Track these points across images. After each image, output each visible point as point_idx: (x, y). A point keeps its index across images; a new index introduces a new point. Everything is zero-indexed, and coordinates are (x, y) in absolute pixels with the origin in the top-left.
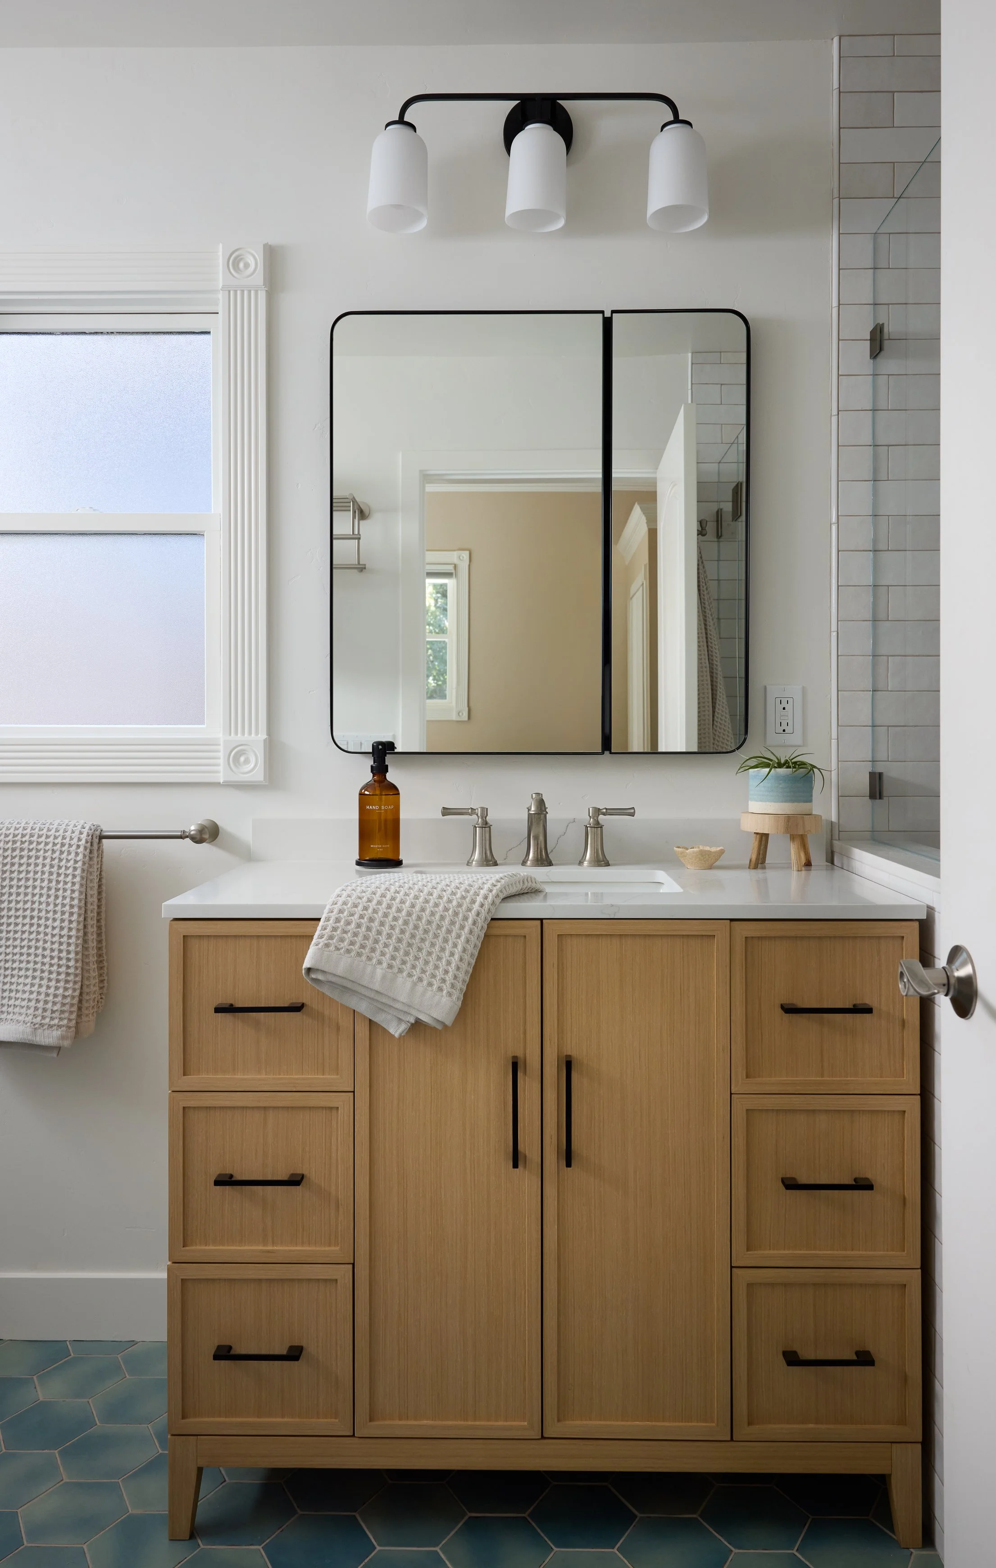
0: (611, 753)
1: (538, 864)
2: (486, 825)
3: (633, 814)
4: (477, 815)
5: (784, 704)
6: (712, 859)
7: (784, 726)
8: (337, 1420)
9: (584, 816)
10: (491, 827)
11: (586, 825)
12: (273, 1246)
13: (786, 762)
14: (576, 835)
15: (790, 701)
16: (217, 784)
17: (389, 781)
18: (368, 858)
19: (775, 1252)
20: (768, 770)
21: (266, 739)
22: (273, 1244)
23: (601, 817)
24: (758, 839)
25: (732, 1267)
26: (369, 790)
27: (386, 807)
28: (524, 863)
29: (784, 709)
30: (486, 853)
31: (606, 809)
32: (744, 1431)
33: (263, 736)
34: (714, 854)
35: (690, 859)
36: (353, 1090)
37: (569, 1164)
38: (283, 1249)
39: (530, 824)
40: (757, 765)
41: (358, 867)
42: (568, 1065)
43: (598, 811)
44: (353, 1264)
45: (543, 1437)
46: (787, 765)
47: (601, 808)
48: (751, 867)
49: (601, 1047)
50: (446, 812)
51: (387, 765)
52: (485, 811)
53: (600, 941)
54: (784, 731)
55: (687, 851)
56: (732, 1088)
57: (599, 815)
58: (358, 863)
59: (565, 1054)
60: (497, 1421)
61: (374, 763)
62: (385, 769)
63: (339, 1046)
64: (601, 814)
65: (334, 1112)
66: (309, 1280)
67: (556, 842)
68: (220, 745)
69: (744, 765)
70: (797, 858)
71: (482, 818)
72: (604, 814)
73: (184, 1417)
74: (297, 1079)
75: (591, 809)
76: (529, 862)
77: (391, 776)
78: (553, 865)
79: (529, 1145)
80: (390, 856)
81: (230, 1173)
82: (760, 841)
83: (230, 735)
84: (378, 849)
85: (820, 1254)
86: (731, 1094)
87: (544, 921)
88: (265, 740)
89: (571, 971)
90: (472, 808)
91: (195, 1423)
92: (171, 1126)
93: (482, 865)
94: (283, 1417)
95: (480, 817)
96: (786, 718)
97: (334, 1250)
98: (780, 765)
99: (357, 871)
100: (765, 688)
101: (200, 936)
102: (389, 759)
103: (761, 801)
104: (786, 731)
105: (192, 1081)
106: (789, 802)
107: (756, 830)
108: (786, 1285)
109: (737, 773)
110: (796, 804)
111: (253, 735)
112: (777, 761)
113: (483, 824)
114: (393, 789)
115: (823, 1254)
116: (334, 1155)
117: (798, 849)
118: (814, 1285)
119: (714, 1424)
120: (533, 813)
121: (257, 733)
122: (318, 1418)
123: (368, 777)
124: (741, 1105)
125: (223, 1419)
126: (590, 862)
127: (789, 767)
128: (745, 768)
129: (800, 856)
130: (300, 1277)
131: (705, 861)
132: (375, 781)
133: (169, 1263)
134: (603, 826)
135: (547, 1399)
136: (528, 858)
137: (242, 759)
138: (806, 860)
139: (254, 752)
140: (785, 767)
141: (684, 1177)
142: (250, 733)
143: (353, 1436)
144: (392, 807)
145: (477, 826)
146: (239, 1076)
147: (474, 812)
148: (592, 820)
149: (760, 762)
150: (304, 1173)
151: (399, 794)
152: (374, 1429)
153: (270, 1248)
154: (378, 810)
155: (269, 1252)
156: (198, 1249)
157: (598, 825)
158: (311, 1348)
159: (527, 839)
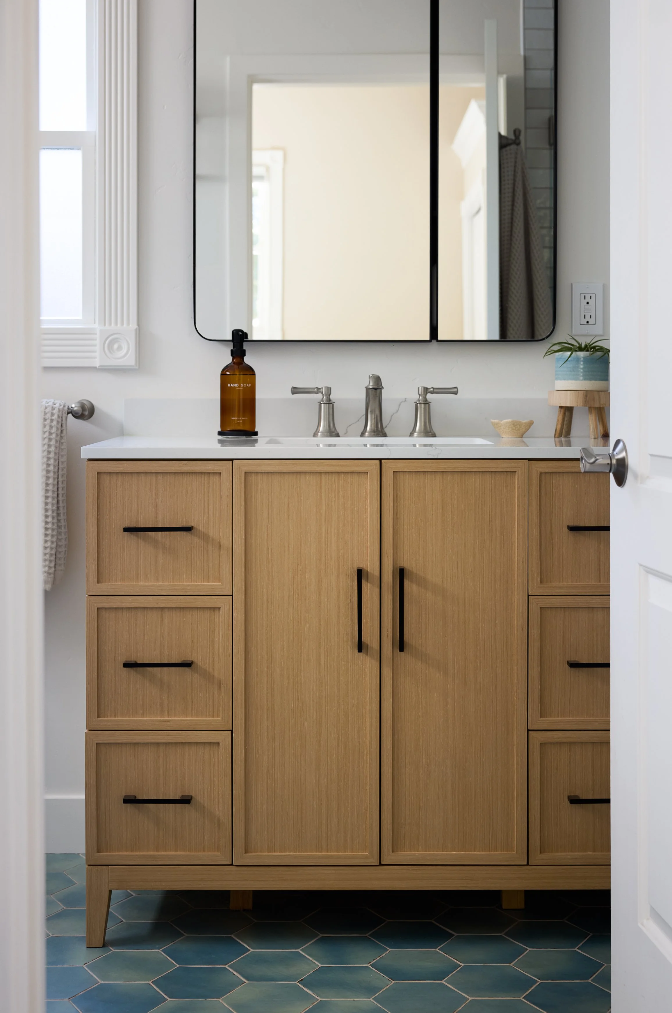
0: (438, 341)
1: (374, 435)
2: (329, 402)
3: (456, 393)
4: (322, 393)
5: (588, 299)
6: (522, 429)
7: (588, 318)
8: (220, 853)
9: (415, 396)
10: (334, 404)
11: (415, 401)
12: (168, 718)
13: (586, 346)
14: (407, 412)
15: (593, 296)
16: (94, 369)
17: (246, 364)
18: (229, 430)
19: (563, 718)
20: (569, 353)
21: (137, 328)
22: (168, 716)
23: (429, 396)
24: (562, 413)
25: (528, 730)
26: (230, 371)
27: (245, 385)
28: (362, 435)
29: (588, 303)
30: (329, 426)
31: (433, 388)
32: (537, 857)
33: (133, 325)
34: (524, 424)
35: (504, 428)
36: (232, 594)
37: (401, 649)
38: (178, 719)
39: (367, 400)
40: (561, 349)
41: (220, 437)
42: (402, 573)
43: (426, 390)
44: (232, 731)
45: (381, 865)
46: (586, 349)
47: (429, 388)
48: (556, 436)
49: (427, 560)
50: (295, 391)
51: (245, 351)
52: (329, 390)
53: (427, 476)
54: (588, 322)
55: (501, 422)
56: (529, 591)
57: (427, 393)
58: (220, 433)
59: (399, 566)
60: (345, 852)
61: (234, 347)
62: (243, 353)
63: (221, 560)
64: (429, 393)
65: (217, 612)
66: (197, 743)
67: (390, 418)
68: (96, 334)
69: (549, 350)
70: (594, 428)
71: (326, 395)
72: (432, 393)
73: (98, 852)
74: (188, 586)
75: (420, 388)
76: (367, 434)
77: (248, 360)
78: (387, 436)
79: (370, 637)
80: (247, 428)
81: (134, 660)
82: (564, 414)
83: (105, 325)
84: (237, 421)
85: (597, 720)
86: (528, 595)
87: (382, 461)
88: (136, 330)
89: (404, 501)
90: (317, 387)
91: (106, 856)
92: (88, 623)
93: (327, 436)
94: (176, 851)
95: (324, 395)
96: (590, 311)
97: (217, 720)
98: (580, 349)
99: (220, 441)
100: (572, 284)
101: (110, 473)
102: (246, 346)
103: (565, 380)
104: (589, 322)
105: (104, 588)
106: (588, 380)
107: (560, 404)
108: (570, 744)
109: (545, 356)
110: (593, 382)
111: (125, 325)
112: (578, 345)
113: (327, 400)
114: (250, 371)
115: (599, 719)
116: (216, 645)
117: (596, 420)
118: (593, 743)
119: (514, 853)
120: (371, 387)
121: (128, 324)
122: (204, 851)
123: (229, 360)
124: (536, 604)
125: (129, 853)
126: (420, 432)
127: (587, 351)
128: (551, 352)
129: (597, 428)
130: (190, 741)
131: (516, 431)
132: (234, 363)
133: (86, 731)
134: (431, 402)
135: (384, 834)
136: (366, 430)
137: (116, 346)
138: (604, 431)
139: (127, 341)
140: (585, 351)
141: (492, 661)
142: (122, 324)
143: (232, 865)
144: (250, 385)
145: (322, 402)
146: (141, 583)
147: (319, 390)
148: (421, 397)
149: (562, 347)
150: (193, 660)
151: (254, 374)
152: (248, 859)
153: (166, 718)
154: (238, 387)
155: (165, 721)
156: (109, 720)
157: (426, 403)
158: (198, 796)
159: (365, 416)
